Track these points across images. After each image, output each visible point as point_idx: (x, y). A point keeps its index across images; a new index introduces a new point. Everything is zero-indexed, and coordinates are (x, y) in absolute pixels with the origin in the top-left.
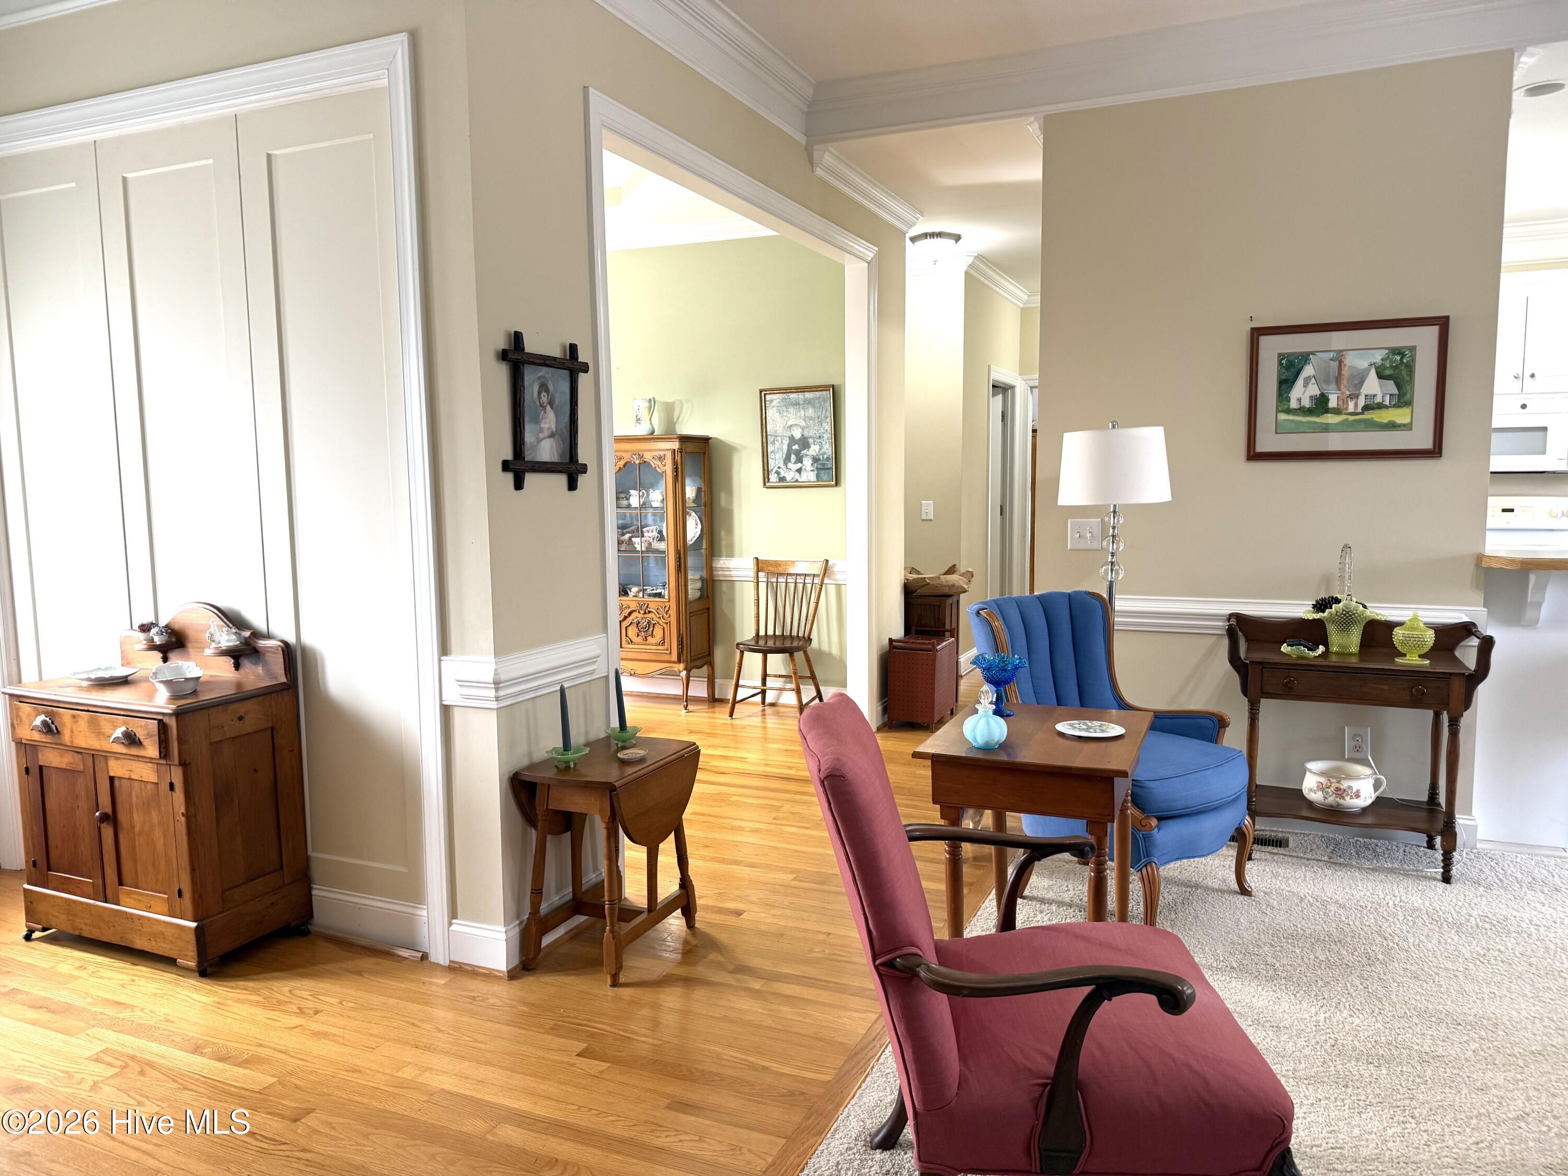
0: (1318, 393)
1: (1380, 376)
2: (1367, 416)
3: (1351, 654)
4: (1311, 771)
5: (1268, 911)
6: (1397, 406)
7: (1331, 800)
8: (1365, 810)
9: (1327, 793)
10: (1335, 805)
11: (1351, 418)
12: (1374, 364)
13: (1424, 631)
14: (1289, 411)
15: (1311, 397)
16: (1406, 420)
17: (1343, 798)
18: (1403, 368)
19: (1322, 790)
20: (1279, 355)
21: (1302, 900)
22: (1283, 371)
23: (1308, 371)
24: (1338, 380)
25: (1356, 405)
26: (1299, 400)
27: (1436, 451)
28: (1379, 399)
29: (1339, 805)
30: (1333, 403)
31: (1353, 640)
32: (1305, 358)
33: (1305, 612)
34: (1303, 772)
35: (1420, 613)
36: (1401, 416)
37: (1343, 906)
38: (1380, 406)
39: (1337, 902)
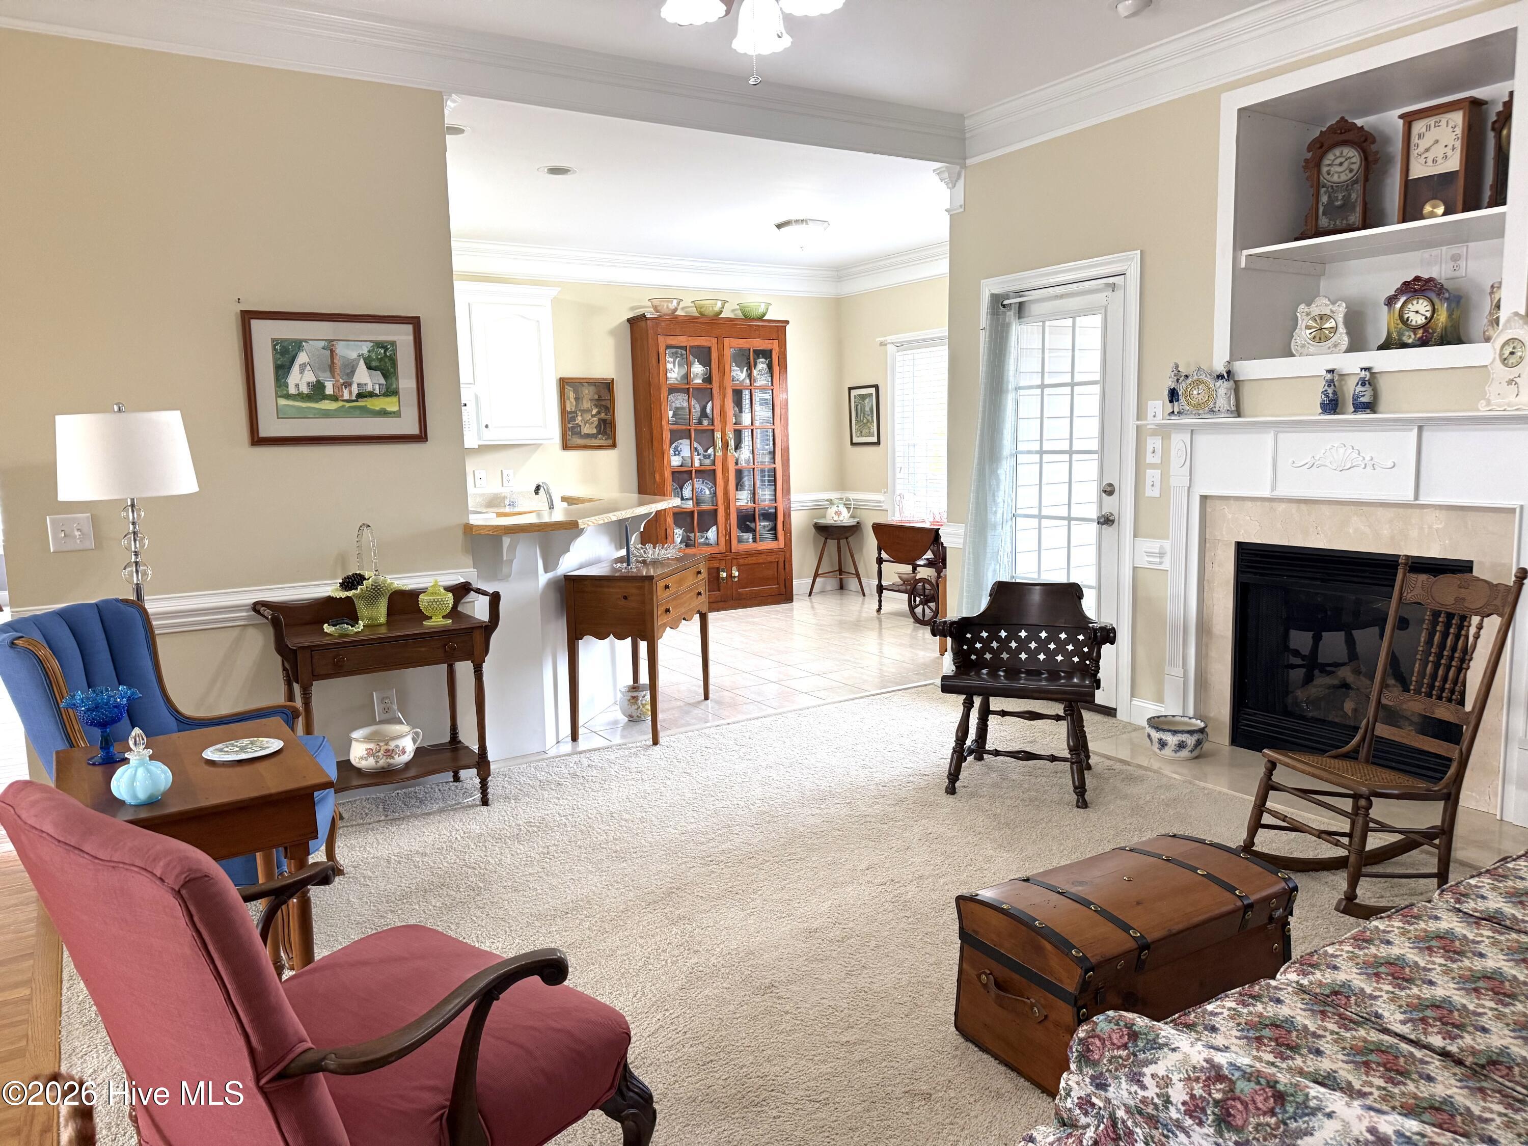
0: (314, 380)
1: (369, 368)
2: (361, 403)
3: (380, 625)
4: (357, 740)
5: (368, 882)
6: (385, 395)
7: (382, 762)
8: (408, 765)
9: (378, 757)
10: (386, 766)
11: (348, 405)
12: (362, 355)
13: (444, 595)
14: (288, 396)
15: (308, 383)
16: (395, 409)
17: (393, 758)
18: (387, 360)
19: (373, 755)
20: (273, 340)
21: (389, 862)
22: (279, 356)
23: (302, 358)
24: (332, 368)
25: (350, 392)
26: (297, 386)
27: (421, 437)
28: (370, 388)
29: (390, 765)
30: (329, 390)
31: (381, 612)
32: (298, 345)
33: (333, 591)
34: (349, 742)
35: (439, 578)
36: (390, 404)
37: (424, 854)
38: (371, 395)
39: (417, 852)
